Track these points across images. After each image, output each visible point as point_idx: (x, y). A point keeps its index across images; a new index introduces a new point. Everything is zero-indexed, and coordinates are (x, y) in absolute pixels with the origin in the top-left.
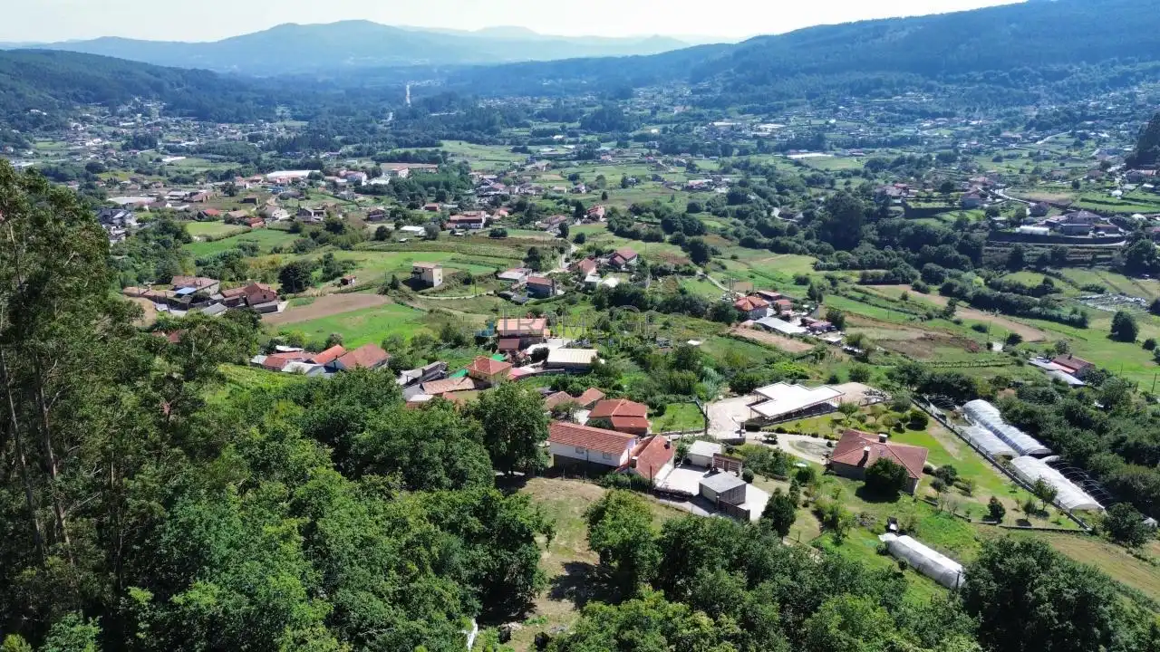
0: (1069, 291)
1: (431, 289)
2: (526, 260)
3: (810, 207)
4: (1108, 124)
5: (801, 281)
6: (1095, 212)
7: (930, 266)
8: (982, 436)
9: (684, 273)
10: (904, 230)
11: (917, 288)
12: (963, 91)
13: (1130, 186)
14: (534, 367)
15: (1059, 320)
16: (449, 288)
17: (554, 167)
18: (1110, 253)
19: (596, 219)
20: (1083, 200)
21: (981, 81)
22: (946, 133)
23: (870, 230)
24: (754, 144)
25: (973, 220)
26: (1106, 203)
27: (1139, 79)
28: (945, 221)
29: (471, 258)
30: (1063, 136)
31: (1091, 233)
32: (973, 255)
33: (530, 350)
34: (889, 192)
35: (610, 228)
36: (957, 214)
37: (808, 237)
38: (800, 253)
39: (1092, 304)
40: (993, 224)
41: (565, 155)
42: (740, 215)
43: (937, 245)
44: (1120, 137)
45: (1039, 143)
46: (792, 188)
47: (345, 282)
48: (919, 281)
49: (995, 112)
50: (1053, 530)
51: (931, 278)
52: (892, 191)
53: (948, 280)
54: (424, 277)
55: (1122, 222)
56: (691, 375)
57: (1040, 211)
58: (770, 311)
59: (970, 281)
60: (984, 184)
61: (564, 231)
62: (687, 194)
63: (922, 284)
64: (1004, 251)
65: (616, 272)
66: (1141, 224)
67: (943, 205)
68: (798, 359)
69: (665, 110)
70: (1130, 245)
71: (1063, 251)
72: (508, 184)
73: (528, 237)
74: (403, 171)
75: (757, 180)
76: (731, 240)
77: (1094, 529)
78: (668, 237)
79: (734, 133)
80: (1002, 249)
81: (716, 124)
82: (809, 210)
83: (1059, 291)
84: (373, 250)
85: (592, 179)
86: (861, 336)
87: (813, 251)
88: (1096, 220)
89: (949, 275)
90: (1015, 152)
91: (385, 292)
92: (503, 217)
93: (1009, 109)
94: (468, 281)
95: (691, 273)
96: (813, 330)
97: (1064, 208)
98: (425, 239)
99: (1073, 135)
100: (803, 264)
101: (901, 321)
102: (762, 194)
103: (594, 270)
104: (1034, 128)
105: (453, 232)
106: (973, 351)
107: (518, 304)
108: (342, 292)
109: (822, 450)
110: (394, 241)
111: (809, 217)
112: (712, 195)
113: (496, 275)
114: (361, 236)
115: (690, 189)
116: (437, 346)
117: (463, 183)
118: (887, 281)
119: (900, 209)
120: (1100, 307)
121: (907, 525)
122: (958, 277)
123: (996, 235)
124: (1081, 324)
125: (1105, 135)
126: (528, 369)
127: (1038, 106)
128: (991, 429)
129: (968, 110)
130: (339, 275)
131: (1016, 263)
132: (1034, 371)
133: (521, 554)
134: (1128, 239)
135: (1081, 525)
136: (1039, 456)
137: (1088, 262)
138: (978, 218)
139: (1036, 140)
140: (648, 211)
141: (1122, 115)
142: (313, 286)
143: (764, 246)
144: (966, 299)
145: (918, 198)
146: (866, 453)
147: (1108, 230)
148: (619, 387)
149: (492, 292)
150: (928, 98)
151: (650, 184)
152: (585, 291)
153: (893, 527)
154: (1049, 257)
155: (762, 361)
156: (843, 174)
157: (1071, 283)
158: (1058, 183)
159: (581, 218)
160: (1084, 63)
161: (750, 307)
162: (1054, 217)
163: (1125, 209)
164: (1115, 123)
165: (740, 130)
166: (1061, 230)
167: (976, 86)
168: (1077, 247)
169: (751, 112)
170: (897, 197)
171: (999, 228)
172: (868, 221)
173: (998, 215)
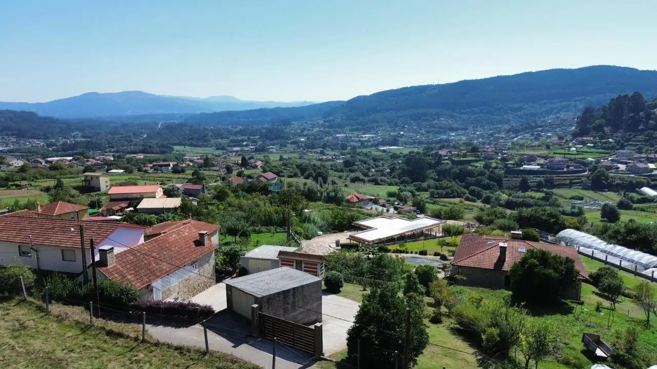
0: (562, 200)
3: (394, 164)
4: (550, 129)
5: (391, 195)
7: (472, 188)
10: (453, 171)
11: (467, 199)
12: (470, 117)
13: (580, 146)
18: (580, 179)
19: (255, 167)
20: (555, 153)
21: (479, 113)
22: (464, 138)
23: (431, 173)
24: (359, 144)
25: (494, 165)
26: (569, 154)
27: (560, 110)
28: (476, 167)
30: (527, 135)
31: (565, 169)
32: (499, 183)
34: (440, 153)
35: (264, 171)
36: (483, 162)
38: (390, 185)
40: (506, 166)
41: (248, 150)
43: (475, 177)
45: (515, 139)
46: (381, 159)
47: (18, 186)
48: (468, 196)
49: (488, 128)
51: (475, 194)
52: (442, 153)
54: (93, 183)
55: (582, 163)
59: (500, 196)
61: (229, 172)
63: (470, 197)
64: (517, 180)
66: (594, 163)
67: (473, 158)
69: (309, 130)
70: (591, 174)
71: (551, 179)
75: (361, 157)
78: (301, 176)
79: (347, 139)
80: (515, 179)
81: (338, 135)
83: (556, 200)
87: (398, 185)
89: (486, 193)
91: (47, 191)
93: (495, 126)
97: (545, 158)
99: (532, 135)
100: (392, 189)
102: (365, 162)
104: (511, 133)
105: (146, 172)
111: (393, 170)
112: (334, 163)
118: (447, 196)
119: (448, 161)
120: (586, 207)
122: (493, 193)
123: (509, 171)
125: (549, 134)
127: (510, 124)
129: (474, 127)
131: (524, 187)
134: (589, 171)
137: (567, 185)
138: (497, 164)
139: (513, 138)
140: (292, 165)
141: (556, 124)
144: (501, 206)
145: (458, 156)
147: (575, 167)
150: (452, 121)
153: (599, 352)
154: (544, 183)
157: (562, 196)
159: (246, 167)
160: (530, 104)
161: (355, 200)
162: (542, 161)
163: (581, 156)
164: (554, 128)
165: (351, 137)
166: (548, 168)
167: (477, 115)
168: (559, 177)
169: (357, 130)
170: (445, 156)
171: (510, 168)
172: (429, 169)
173: (508, 161)
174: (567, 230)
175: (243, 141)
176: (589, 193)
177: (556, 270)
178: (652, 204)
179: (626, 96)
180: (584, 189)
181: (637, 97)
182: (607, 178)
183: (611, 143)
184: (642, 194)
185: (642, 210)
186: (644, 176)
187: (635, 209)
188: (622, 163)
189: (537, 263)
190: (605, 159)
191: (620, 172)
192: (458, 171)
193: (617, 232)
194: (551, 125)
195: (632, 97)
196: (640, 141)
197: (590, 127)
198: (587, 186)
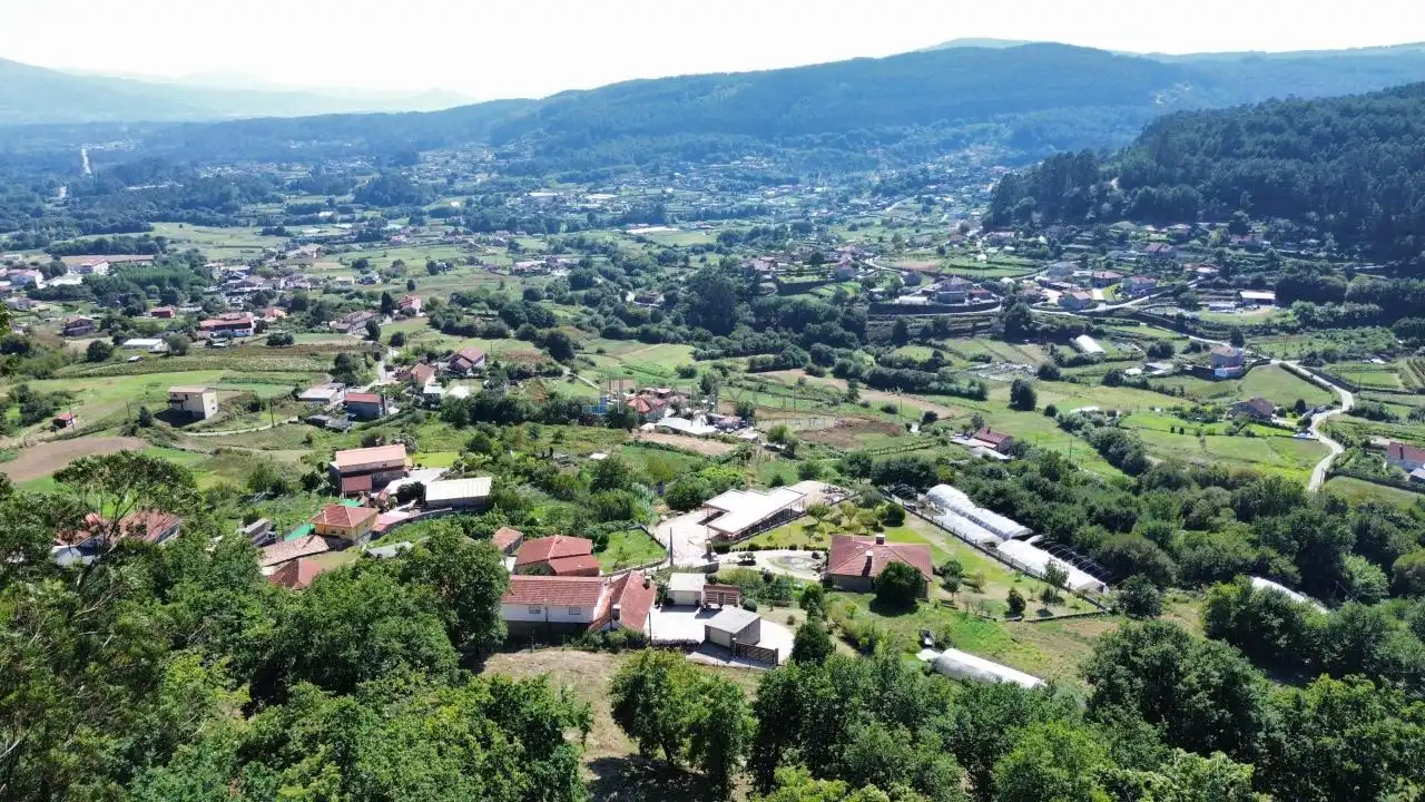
0: (958, 362)
1: (202, 422)
2: (332, 372)
3: (672, 288)
4: (950, 188)
5: (687, 374)
6: (966, 277)
7: (817, 346)
8: (960, 524)
9: (548, 374)
10: (782, 309)
11: (810, 372)
12: (803, 155)
13: (993, 250)
14: (407, 510)
15: (958, 393)
16: (229, 419)
17: (328, 253)
18: (988, 320)
19: (411, 313)
20: (952, 266)
21: (820, 144)
22: (792, 201)
23: (744, 311)
24: (584, 218)
25: (851, 295)
26: (975, 268)
27: (969, 141)
28: (821, 296)
29: (251, 375)
30: (910, 201)
31: (967, 301)
32: (857, 331)
33: (393, 487)
34: (757, 267)
35: (434, 324)
36: (833, 287)
37: (677, 322)
38: (675, 341)
39: (984, 374)
40: (871, 296)
41: (341, 237)
42: (590, 301)
43: (820, 323)
44: (964, 201)
45: (888, 209)
46: (644, 267)
47: (61, 424)
48: (810, 364)
49: (838, 178)
50: (1076, 616)
51: (822, 360)
52: (760, 265)
53: (838, 360)
54: (190, 406)
55: (994, 287)
56: (620, 494)
57: (913, 280)
58: (669, 411)
59: (862, 360)
60: (853, 254)
61: (373, 332)
62: (519, 279)
63: (815, 367)
64: (888, 325)
65: (461, 378)
66: (1011, 288)
67: (816, 278)
68: (724, 462)
69: (465, 178)
70: (1006, 311)
71: (945, 322)
72: (267, 276)
73: (323, 343)
74: (100, 267)
75: (599, 260)
76: (590, 331)
77: (1114, 608)
78: (512, 332)
79: (557, 205)
80: (885, 323)
81: (534, 194)
82: (670, 292)
83: (949, 364)
84: (89, 376)
85: (387, 265)
86: (782, 430)
87: (688, 339)
88: (970, 287)
89: (838, 355)
90: (865, 220)
91: (133, 433)
92: (280, 318)
93: (851, 175)
94: (255, 406)
95: (557, 374)
96: (723, 428)
97: (937, 277)
98: (167, 355)
99: (919, 200)
100: (681, 355)
101: (809, 408)
102: (611, 277)
103: (432, 378)
104: (880, 195)
105: (210, 344)
106: (895, 435)
107: (337, 431)
108: (59, 438)
109: (809, 564)
110: (118, 360)
111: (671, 301)
112: (552, 279)
113: (295, 395)
114: (63, 358)
115: (520, 272)
116: (245, 499)
117: (198, 278)
118: (778, 366)
119: (771, 285)
120: (992, 377)
121: (942, 636)
122: (850, 356)
123: (877, 308)
124: (980, 396)
126: (396, 514)
127: (879, 171)
128: (963, 515)
129: (811, 176)
130: (48, 414)
131: (901, 338)
132: (960, 450)
133: (556, 762)
134: (1004, 304)
135: (1100, 606)
136: (1023, 538)
137: (968, 331)
138: (856, 291)
139: (884, 207)
140: (477, 300)
141: (961, 178)
142: (8, 434)
143: (630, 337)
144: (863, 381)
145: (788, 272)
146: (869, 559)
147: (983, 296)
148: (532, 522)
149: (296, 419)
150: (768, 163)
151: (466, 269)
152: (427, 406)
153: (928, 642)
154: (932, 329)
155: (688, 469)
156: (695, 250)
157: (958, 354)
158: (922, 250)
159: (391, 315)
160: (916, 125)
161: (646, 408)
162: (929, 285)
163: (993, 273)
164: (957, 187)
165: (564, 201)
166: (939, 299)
167: (816, 150)
168: (956, 316)
169: (571, 179)
170: (766, 272)
171: (878, 300)
172: (741, 301)
173: (874, 286)
174: (940, 485)
176: (1000, 348)
177: (907, 579)
178: (1089, 369)
179: (1069, 155)
180: (994, 338)
181: (1086, 157)
182: (1028, 321)
183: (1041, 245)
184: (1077, 348)
185: (1073, 381)
186: (1084, 314)
187: (1063, 379)
188: (1054, 288)
189: (895, 574)
190: (1029, 279)
191: (1049, 307)
194: (951, 178)
195: (1080, 157)
196: (1085, 242)
197: (1012, 210)
198: (1000, 333)
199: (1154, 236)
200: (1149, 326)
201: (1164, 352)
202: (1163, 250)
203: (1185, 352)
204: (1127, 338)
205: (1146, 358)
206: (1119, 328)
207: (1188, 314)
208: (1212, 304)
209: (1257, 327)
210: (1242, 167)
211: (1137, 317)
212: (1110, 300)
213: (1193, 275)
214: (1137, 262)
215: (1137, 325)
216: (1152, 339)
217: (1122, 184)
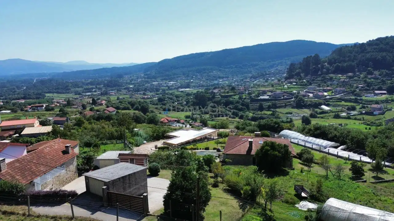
0: (281, 115)
7: (233, 111)
10: (222, 101)
12: (230, 70)
13: (289, 84)
18: (290, 103)
19: (101, 104)
20: (276, 89)
21: (235, 68)
22: (227, 82)
24: (167, 88)
25: (244, 97)
26: (284, 89)
27: (278, 65)
28: (234, 98)
30: (261, 80)
31: (282, 97)
32: (247, 107)
34: (214, 92)
36: (238, 96)
39: (291, 117)
40: (251, 97)
41: (96, 94)
42: (163, 104)
43: (234, 104)
46: (181, 96)
49: (240, 76)
51: (235, 114)
55: (291, 94)
59: (248, 114)
61: (84, 107)
62: (143, 100)
63: (232, 116)
64: (257, 105)
66: (297, 93)
67: (233, 94)
69: (135, 80)
70: (296, 99)
71: (275, 104)
74: (22, 101)
75: (168, 96)
76: (159, 109)
79: (160, 85)
80: (256, 104)
81: (153, 83)
83: (278, 115)
88: (283, 94)
89: (241, 113)
93: (244, 75)
97: (271, 92)
99: (264, 79)
102: (171, 99)
104: (253, 78)
105: (27, 111)
111: (188, 103)
112: (152, 100)
115: (143, 98)
119: (219, 96)
120: (294, 118)
122: (244, 113)
123: (253, 100)
124: (291, 122)
125: (273, 79)
127: (252, 74)
129: (232, 76)
131: (261, 108)
134: (294, 98)
136: (336, 147)
137: (283, 106)
138: (246, 96)
139: (254, 81)
140: (125, 102)
141: (276, 73)
144: (249, 119)
145: (224, 93)
147: (287, 96)
150: (220, 73)
153: (303, 195)
154: (271, 106)
157: (281, 113)
159: (95, 105)
160: (262, 62)
162: (270, 94)
163: (290, 90)
165: (162, 84)
166: (273, 97)
167: (233, 69)
168: (279, 102)
169: (165, 79)
170: (217, 93)
171: (253, 98)
172: (209, 101)
173: (252, 95)
174: (285, 130)
175: (93, 88)
176: (295, 110)
177: (279, 152)
178: (327, 114)
179: (311, 56)
180: (292, 108)
181: (317, 56)
182: (304, 102)
183: (304, 82)
184: (321, 109)
185: (322, 118)
186: (322, 99)
187: (318, 118)
188: (311, 93)
189: (269, 149)
190: (302, 91)
191: (310, 98)
192: (225, 102)
193: (310, 130)
194: (273, 73)
195: (314, 56)
196: (319, 81)
197: (294, 74)
198: (294, 106)
199: (341, 77)
200: (345, 102)
201: (354, 109)
202: (346, 80)
203: (361, 108)
204: (339, 106)
205: (346, 111)
206: (335, 103)
207: (359, 98)
208: (365, 95)
209: (383, 100)
210: (368, 56)
211: (340, 100)
212: (331, 95)
213: (357, 87)
214: (337, 84)
215: (341, 102)
216: (347, 106)
217: (328, 64)
